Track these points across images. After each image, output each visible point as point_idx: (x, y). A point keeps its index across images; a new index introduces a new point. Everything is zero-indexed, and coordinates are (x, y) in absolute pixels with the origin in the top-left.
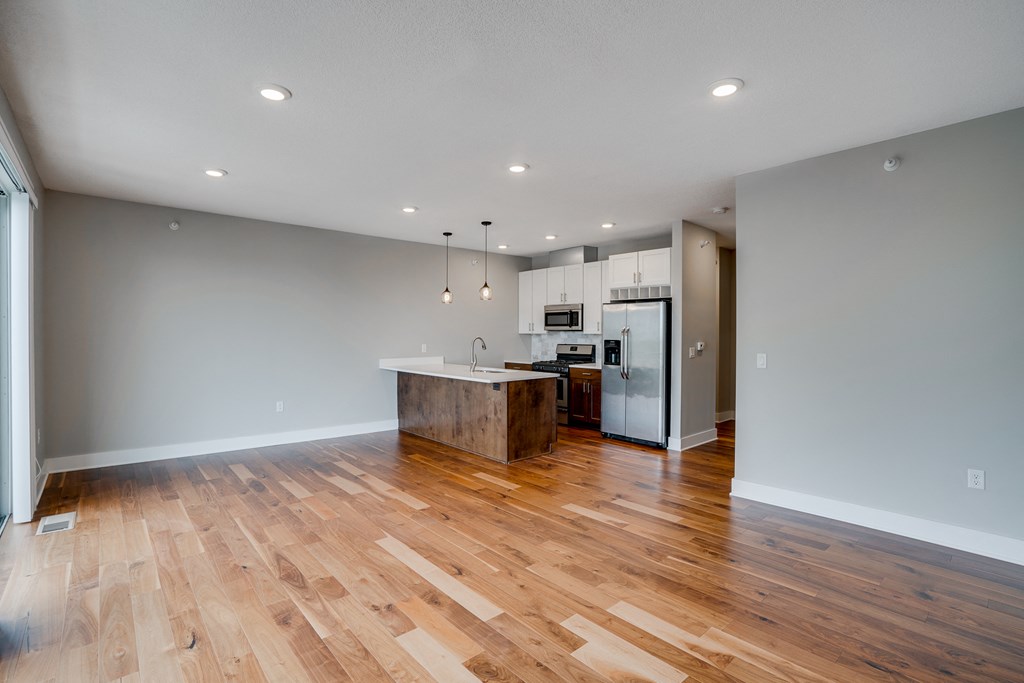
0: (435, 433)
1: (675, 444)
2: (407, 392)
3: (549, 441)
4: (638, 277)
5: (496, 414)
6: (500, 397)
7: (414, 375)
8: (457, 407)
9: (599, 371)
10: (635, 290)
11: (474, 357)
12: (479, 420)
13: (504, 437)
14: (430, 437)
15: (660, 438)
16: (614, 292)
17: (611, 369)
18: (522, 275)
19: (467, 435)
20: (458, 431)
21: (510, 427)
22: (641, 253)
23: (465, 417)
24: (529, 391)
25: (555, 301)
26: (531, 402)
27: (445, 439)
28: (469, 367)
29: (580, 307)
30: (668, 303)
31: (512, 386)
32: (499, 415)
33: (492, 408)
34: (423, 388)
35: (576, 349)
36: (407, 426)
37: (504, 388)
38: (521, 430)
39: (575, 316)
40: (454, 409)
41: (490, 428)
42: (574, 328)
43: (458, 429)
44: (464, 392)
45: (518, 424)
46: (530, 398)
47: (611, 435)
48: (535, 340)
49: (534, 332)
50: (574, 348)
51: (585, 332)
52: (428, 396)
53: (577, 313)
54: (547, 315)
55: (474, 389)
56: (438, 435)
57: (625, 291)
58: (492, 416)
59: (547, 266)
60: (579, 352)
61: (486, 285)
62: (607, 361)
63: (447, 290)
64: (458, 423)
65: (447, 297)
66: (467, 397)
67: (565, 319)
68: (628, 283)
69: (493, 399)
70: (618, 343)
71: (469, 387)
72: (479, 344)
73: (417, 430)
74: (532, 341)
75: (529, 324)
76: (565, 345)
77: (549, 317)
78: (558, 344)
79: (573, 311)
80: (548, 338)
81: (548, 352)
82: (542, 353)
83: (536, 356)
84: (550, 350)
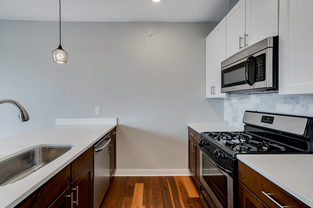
18: (208, 39)
35: (271, 121)
42: (258, 85)
48: (227, 104)
51: (284, 90)
53: (264, 56)
54: (223, 73)
60: (278, 125)
65: (60, 56)
74: (224, 106)
75: (210, 87)
76: (256, 112)
77: (226, 75)
78: (246, 111)
79: (255, 55)
80: (237, 103)
81: (238, 119)
82: (232, 120)
83: (227, 121)
84: (239, 117)
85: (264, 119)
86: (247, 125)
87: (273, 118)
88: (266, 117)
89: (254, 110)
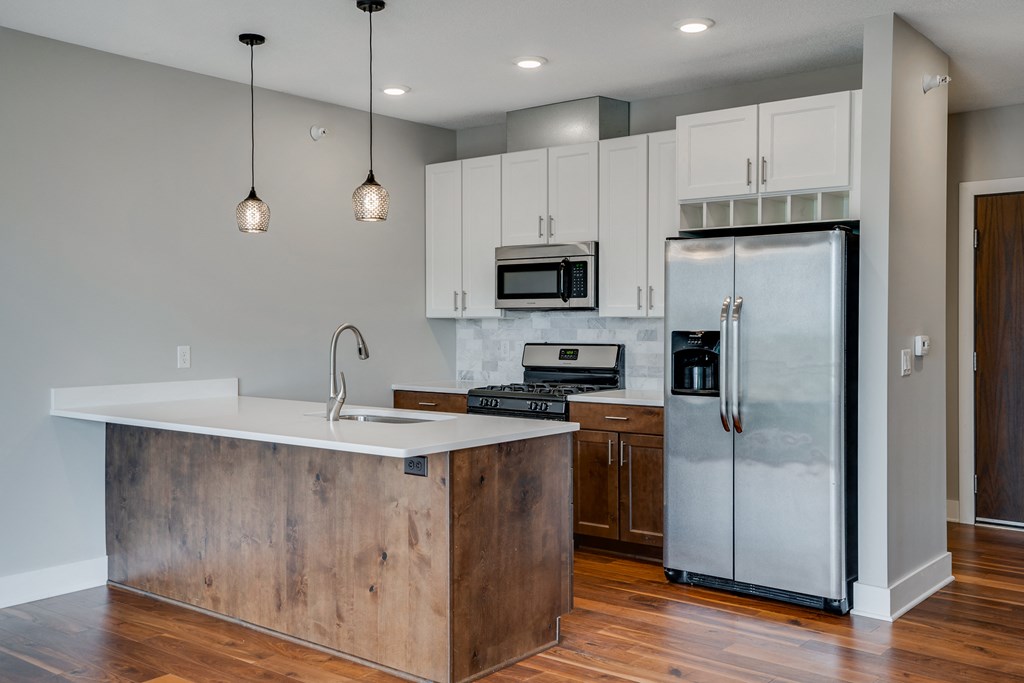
0: (223, 595)
1: (874, 603)
2: (133, 480)
3: (555, 608)
4: (759, 168)
5: (413, 543)
6: (431, 497)
7: (158, 432)
8: (290, 522)
9: (655, 413)
10: (746, 204)
11: (339, 380)
12: (360, 561)
13: (438, 612)
14: (206, 608)
15: (831, 587)
16: (691, 209)
17: (691, 407)
18: (435, 171)
19: (321, 603)
20: (294, 591)
21: (457, 580)
22: (768, 108)
23: (315, 548)
24: (505, 475)
25: (524, 235)
26: (509, 505)
27: (254, 613)
28: (322, 408)
29: (591, 251)
30: (852, 233)
31: (462, 462)
32: (424, 547)
33: (400, 525)
34: (185, 470)
35: (575, 355)
36: (133, 573)
37: (439, 471)
38: (484, 589)
39: (576, 273)
40: (280, 530)
41: (395, 583)
42: (574, 302)
43: (292, 585)
44: (311, 480)
45: (477, 571)
46: (509, 492)
47: (691, 575)
48: (464, 333)
49: (468, 314)
50: (569, 352)
51: (604, 311)
52: (201, 492)
53: (585, 264)
54: (502, 271)
55: (343, 471)
56: (233, 602)
57: (720, 206)
58: (400, 549)
59: (502, 149)
60: (585, 360)
61: (371, 181)
62: (681, 384)
63: (253, 196)
64: (292, 569)
65: (252, 215)
66: (322, 496)
67: (549, 281)
68: (732, 185)
69: (404, 501)
70: (712, 338)
71: (325, 467)
72: (349, 341)
73: (165, 585)
74: (458, 337)
75: (453, 294)
76: (546, 344)
77: (507, 276)
78: (527, 344)
79: (572, 259)
80: (499, 328)
81: (500, 363)
82: (485, 365)
83: (468, 372)
84: (504, 359)
85: (563, 355)
86: (531, 371)
87: (577, 350)
88: (566, 350)
89: (543, 342)
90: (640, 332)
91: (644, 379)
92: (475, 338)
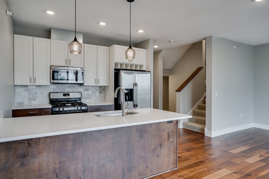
33: (166, 136)
40: (124, 152)
48: (19, 90)
50: (66, 94)
70: (132, 90)
71: (142, 128)
78: (50, 93)
80: (36, 88)
81: (36, 98)
82: (29, 100)
83: (21, 102)
84: (38, 97)
85: (64, 95)
86: (52, 100)
87: (69, 94)
90: (84, 89)
91: (86, 100)
92: (25, 91)
